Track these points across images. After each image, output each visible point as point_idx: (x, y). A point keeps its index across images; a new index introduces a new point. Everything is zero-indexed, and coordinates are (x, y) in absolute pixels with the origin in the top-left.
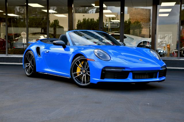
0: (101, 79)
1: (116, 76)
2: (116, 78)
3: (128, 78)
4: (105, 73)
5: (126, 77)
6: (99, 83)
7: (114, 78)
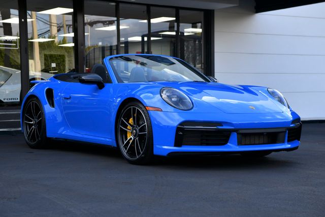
0: (175, 146)
1: (204, 139)
2: (204, 143)
3: (228, 144)
4: (183, 134)
5: (224, 142)
6: (172, 155)
7: (202, 144)
